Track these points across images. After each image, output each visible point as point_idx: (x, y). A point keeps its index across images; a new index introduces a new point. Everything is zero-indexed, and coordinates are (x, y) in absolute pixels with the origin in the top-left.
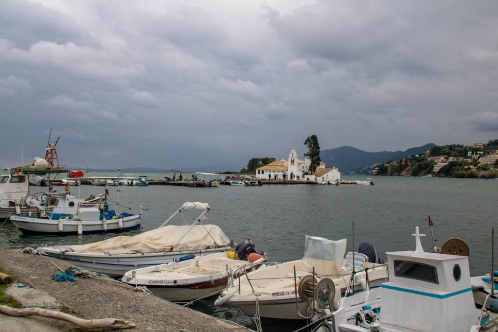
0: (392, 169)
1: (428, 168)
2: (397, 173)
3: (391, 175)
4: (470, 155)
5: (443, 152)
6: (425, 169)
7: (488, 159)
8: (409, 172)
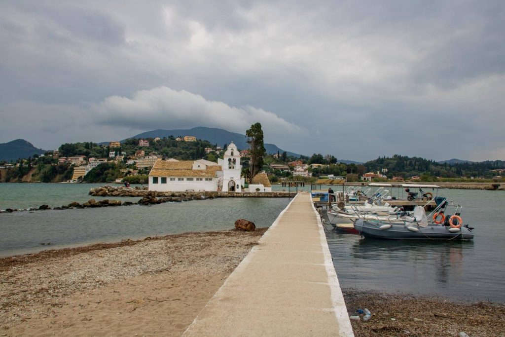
0: (8, 174)
1: (66, 172)
2: (17, 179)
3: (7, 181)
4: (114, 156)
5: (80, 151)
6: (61, 173)
7: (147, 161)
8: (37, 177)
